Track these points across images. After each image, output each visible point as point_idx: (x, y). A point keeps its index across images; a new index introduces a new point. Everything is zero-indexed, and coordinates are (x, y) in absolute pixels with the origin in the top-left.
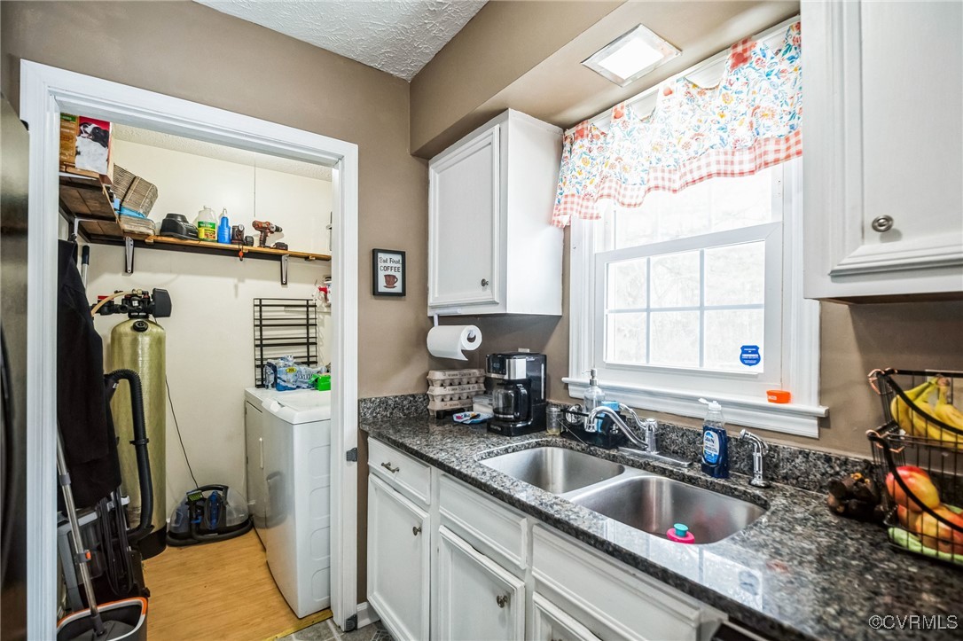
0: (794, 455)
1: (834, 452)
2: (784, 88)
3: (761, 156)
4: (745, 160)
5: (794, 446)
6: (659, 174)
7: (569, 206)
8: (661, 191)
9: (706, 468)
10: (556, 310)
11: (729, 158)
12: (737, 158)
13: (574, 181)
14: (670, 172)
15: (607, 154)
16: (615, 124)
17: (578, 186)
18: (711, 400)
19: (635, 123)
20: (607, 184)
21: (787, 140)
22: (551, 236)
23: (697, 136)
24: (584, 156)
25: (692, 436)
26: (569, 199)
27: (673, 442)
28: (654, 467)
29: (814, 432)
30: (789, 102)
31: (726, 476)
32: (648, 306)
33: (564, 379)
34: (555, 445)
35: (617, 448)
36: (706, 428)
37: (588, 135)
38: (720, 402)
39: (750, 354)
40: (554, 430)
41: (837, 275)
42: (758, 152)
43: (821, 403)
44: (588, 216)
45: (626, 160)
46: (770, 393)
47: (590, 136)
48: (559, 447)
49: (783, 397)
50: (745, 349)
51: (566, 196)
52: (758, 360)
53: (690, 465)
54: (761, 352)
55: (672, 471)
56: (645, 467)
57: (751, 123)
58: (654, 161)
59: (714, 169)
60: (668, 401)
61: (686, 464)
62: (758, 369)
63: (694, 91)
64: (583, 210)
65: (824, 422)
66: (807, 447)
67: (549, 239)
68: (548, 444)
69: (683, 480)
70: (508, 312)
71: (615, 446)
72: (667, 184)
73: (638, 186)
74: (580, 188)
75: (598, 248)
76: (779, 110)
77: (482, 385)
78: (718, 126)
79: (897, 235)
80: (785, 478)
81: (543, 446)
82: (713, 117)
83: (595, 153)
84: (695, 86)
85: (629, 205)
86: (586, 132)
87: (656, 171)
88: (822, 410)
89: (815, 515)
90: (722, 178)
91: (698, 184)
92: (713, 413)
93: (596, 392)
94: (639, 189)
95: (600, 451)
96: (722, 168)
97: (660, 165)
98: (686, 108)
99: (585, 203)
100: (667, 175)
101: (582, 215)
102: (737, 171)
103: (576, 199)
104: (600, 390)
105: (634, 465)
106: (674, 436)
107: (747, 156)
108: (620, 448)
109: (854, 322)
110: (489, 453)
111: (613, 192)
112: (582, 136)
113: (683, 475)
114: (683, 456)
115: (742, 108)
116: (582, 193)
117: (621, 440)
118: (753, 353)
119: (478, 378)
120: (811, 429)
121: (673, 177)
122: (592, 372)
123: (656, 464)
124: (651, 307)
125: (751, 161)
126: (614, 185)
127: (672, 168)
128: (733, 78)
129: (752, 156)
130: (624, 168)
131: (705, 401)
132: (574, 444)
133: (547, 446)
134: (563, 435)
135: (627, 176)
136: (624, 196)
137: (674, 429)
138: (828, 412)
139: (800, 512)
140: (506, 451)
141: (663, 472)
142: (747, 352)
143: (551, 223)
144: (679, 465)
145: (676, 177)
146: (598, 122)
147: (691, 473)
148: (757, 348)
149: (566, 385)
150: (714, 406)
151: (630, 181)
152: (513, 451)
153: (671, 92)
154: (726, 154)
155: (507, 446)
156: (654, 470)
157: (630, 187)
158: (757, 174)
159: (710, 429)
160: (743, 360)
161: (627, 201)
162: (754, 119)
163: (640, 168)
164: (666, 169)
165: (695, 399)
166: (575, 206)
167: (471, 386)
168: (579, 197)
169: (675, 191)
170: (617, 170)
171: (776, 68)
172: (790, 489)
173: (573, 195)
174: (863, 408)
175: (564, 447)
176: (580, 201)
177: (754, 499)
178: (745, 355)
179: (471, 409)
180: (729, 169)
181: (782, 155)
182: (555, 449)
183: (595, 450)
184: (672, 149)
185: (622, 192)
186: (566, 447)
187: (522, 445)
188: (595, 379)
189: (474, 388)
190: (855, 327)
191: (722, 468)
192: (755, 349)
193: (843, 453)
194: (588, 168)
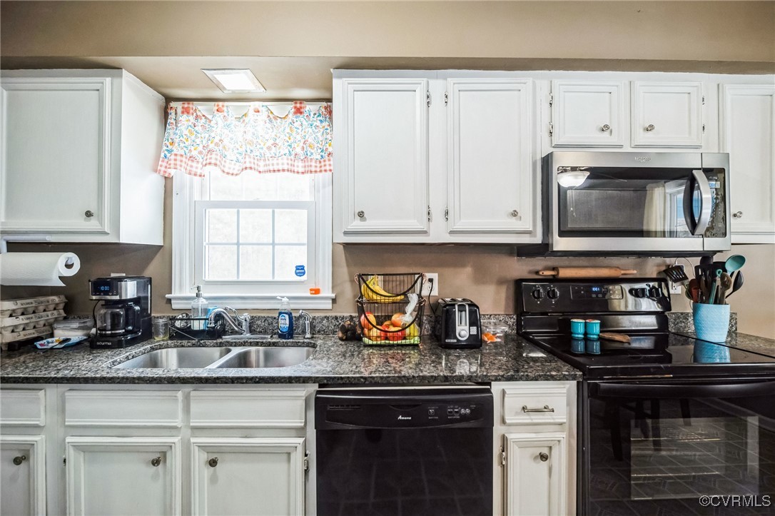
0: (322, 319)
1: (338, 315)
2: (318, 134)
3: (308, 166)
4: (300, 166)
5: (323, 315)
6: (252, 160)
7: (178, 162)
8: (253, 171)
9: (282, 336)
10: (158, 241)
11: (293, 163)
12: (296, 164)
13: (182, 145)
14: (258, 160)
15: (213, 135)
16: (218, 115)
17: (185, 149)
18: (283, 297)
19: (231, 120)
20: (214, 156)
21: (320, 162)
22: (155, 182)
23: (275, 145)
24: (190, 128)
25: (270, 320)
26: (178, 158)
27: (258, 326)
28: (251, 343)
29: (330, 306)
30: (321, 143)
31: (292, 338)
32: (238, 241)
33: (167, 296)
34: (167, 347)
35: (221, 338)
36: (280, 313)
37: (193, 114)
38: (288, 298)
39: (300, 270)
40: (161, 336)
41: (346, 233)
42: (307, 164)
43: (333, 292)
44: (193, 173)
45: (226, 141)
46: (311, 290)
47: (195, 114)
48: (171, 347)
49: (317, 291)
50: (297, 268)
51: (176, 155)
52: (304, 273)
53: (272, 337)
54: (306, 269)
55: (262, 342)
56: (244, 344)
57: (303, 148)
58: (249, 151)
59: (286, 167)
60: (255, 301)
61: (269, 336)
62: (304, 278)
63: (271, 116)
64: (189, 168)
65: (334, 301)
66: (328, 315)
67: (153, 183)
68: (161, 347)
69: (269, 346)
70: (121, 242)
71: (220, 337)
72: (256, 167)
73: (234, 162)
74: (187, 151)
75: (197, 197)
76: (316, 145)
77: (62, 311)
78: (288, 144)
79: (365, 220)
80: (319, 332)
81: (157, 349)
82: (285, 138)
83: (199, 128)
84: (271, 112)
85: (228, 173)
86: (191, 111)
87: (250, 157)
88: (333, 295)
89: (335, 343)
90: (289, 173)
91: (277, 173)
92: (285, 305)
93: (202, 303)
94: (235, 164)
95: (208, 342)
96: (290, 167)
97: (252, 155)
98: (268, 125)
99: (190, 163)
100: (256, 162)
101: (188, 171)
102: (296, 171)
103: (184, 159)
104: (204, 300)
105: (236, 345)
106: (259, 322)
107: (301, 164)
108: (224, 337)
109: (345, 253)
110: (113, 362)
111: (218, 163)
112: (188, 113)
113: (270, 342)
114: (265, 332)
115: (299, 137)
116: (188, 155)
117: (223, 332)
118: (302, 269)
119: (57, 304)
120: (329, 305)
121: (259, 164)
122: (198, 288)
123: (252, 340)
124: (240, 242)
125: (302, 167)
126: (218, 157)
127: (258, 157)
128: (295, 120)
129: (303, 164)
130: (224, 147)
131: (280, 298)
132: (185, 342)
133: (160, 349)
134: (171, 338)
135: (226, 153)
136: (224, 166)
137: (259, 318)
138: (336, 296)
139: (330, 343)
140: (127, 358)
141: (257, 344)
142: (299, 269)
143: (156, 171)
144: (265, 338)
145: (262, 163)
146: (202, 108)
147: (274, 340)
148: (303, 267)
149: (169, 301)
150: (285, 300)
151: (228, 157)
152: (133, 357)
153: (258, 112)
154: (291, 160)
155: (128, 354)
156: (251, 344)
157: (228, 161)
158: (305, 175)
159: (284, 313)
160: (296, 274)
161: (226, 170)
162: (305, 146)
163: (236, 151)
164: (256, 158)
165: (274, 298)
166: (183, 164)
167: (49, 313)
168: (186, 158)
169: (260, 172)
170: (221, 148)
171: (315, 123)
172: (322, 337)
173: (182, 156)
174: (348, 292)
175: (176, 346)
176: (187, 161)
177: (308, 345)
178: (298, 271)
179: (52, 335)
180: (293, 168)
181: (318, 169)
182: (169, 349)
183: (205, 342)
184: (258, 146)
185: (223, 163)
186: (178, 347)
187: (140, 352)
188: (200, 292)
189: (51, 315)
190: (346, 256)
191: (290, 333)
192: (302, 268)
193: (342, 314)
194: (193, 137)
